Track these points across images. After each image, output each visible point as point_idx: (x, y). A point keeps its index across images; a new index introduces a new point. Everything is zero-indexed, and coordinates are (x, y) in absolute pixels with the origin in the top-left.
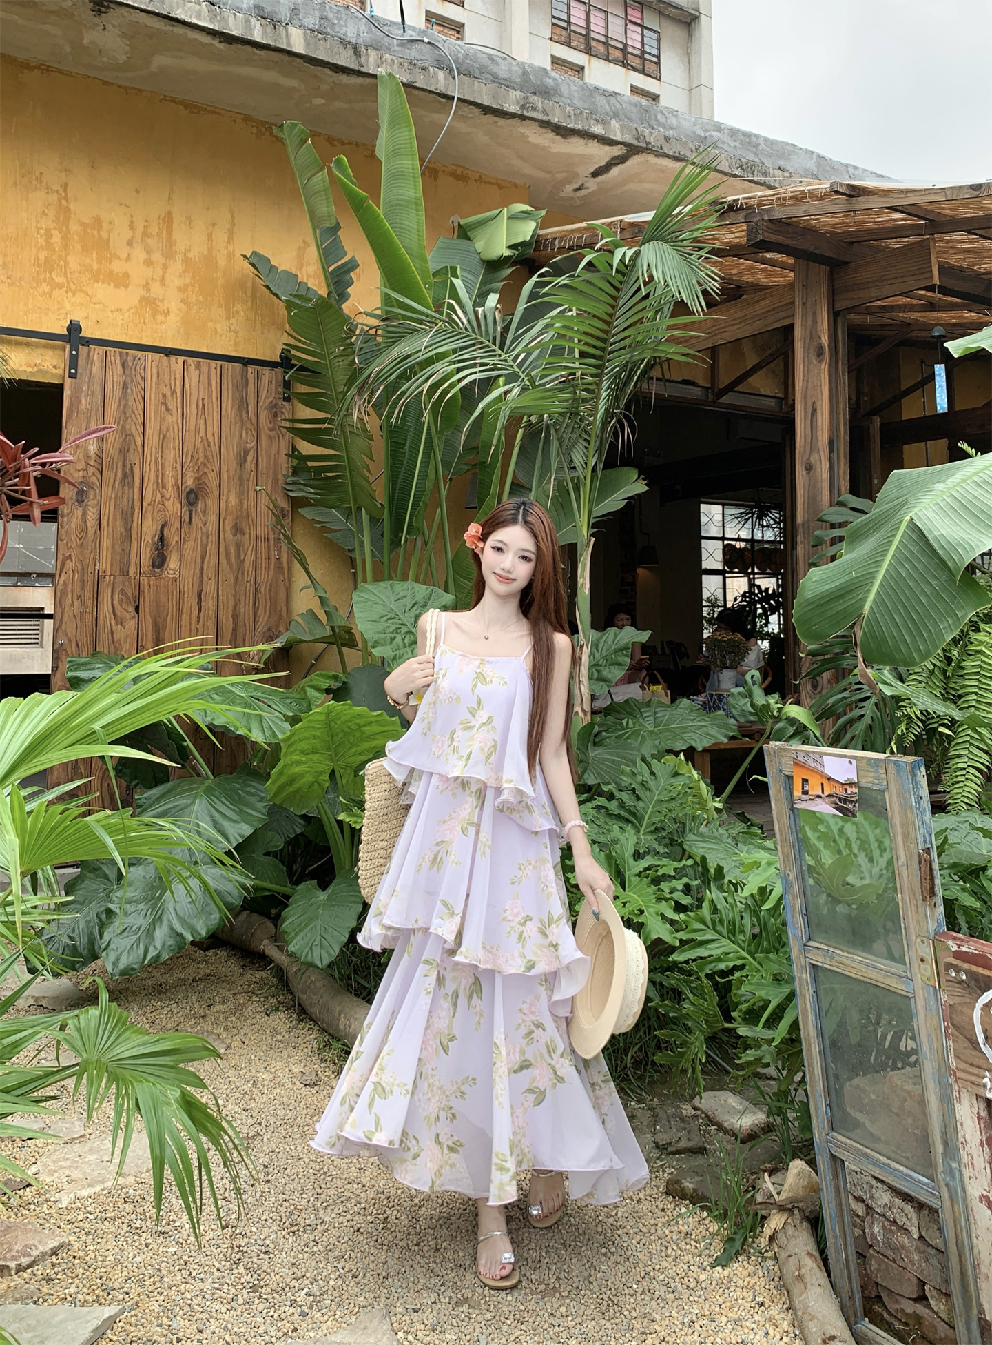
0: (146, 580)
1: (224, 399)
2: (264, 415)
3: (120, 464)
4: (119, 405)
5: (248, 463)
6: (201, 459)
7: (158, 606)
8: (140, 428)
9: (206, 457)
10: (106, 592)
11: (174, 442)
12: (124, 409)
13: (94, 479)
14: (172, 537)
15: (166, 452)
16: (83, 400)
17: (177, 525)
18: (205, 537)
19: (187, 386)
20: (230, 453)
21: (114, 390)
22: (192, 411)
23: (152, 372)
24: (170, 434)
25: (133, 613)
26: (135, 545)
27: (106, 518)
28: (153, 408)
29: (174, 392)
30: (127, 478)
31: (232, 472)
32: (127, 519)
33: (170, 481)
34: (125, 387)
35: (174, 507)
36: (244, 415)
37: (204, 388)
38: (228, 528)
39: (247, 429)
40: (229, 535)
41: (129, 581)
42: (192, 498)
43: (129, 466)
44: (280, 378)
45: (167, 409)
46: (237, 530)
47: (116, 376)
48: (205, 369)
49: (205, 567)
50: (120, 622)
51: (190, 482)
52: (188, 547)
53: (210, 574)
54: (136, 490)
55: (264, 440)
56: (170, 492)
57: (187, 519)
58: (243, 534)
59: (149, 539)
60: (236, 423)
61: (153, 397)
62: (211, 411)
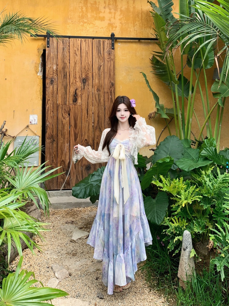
0: (72, 106)
1: (93, 50)
2: (106, 54)
3: (63, 72)
4: (62, 54)
5: (101, 69)
6: (87, 69)
7: (75, 113)
8: (68, 61)
9: (88, 68)
10: (60, 110)
11: (79, 65)
12: (63, 55)
13: (55, 77)
14: (79, 93)
15: (76, 68)
16: (52, 54)
17: (80, 89)
18: (88, 93)
19: (82, 47)
20: (96, 67)
21: (60, 51)
22: (84, 55)
23: (71, 44)
24: (77, 62)
25: (68, 115)
26: (68, 96)
27: (59, 88)
28: (72, 55)
29: (78, 49)
30: (65, 76)
31: (96, 73)
32: (65, 88)
33: (78, 76)
34: (63, 49)
35: (79, 84)
36: (100, 55)
37: (87, 48)
38: (95, 90)
39: (101, 59)
40: (96, 92)
41: (67, 106)
42: (84, 81)
43: (65, 72)
44: (111, 42)
45: (76, 55)
46: (98, 90)
47: (61, 46)
48: (87, 41)
49: (89, 102)
50: (64, 118)
51: (84, 76)
52: (84, 96)
53: (90, 104)
54: (68, 79)
55: (106, 62)
56: (78, 80)
57: (83, 88)
58: (100, 91)
59: (72, 94)
60: (97, 57)
61: (72, 51)
62: (89, 54)
